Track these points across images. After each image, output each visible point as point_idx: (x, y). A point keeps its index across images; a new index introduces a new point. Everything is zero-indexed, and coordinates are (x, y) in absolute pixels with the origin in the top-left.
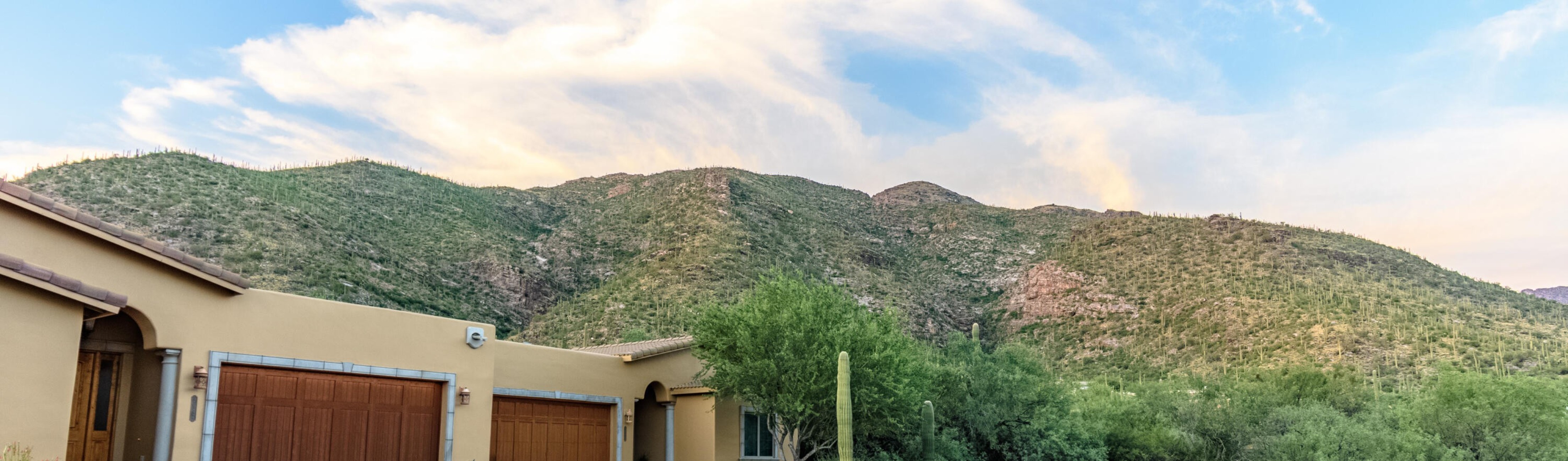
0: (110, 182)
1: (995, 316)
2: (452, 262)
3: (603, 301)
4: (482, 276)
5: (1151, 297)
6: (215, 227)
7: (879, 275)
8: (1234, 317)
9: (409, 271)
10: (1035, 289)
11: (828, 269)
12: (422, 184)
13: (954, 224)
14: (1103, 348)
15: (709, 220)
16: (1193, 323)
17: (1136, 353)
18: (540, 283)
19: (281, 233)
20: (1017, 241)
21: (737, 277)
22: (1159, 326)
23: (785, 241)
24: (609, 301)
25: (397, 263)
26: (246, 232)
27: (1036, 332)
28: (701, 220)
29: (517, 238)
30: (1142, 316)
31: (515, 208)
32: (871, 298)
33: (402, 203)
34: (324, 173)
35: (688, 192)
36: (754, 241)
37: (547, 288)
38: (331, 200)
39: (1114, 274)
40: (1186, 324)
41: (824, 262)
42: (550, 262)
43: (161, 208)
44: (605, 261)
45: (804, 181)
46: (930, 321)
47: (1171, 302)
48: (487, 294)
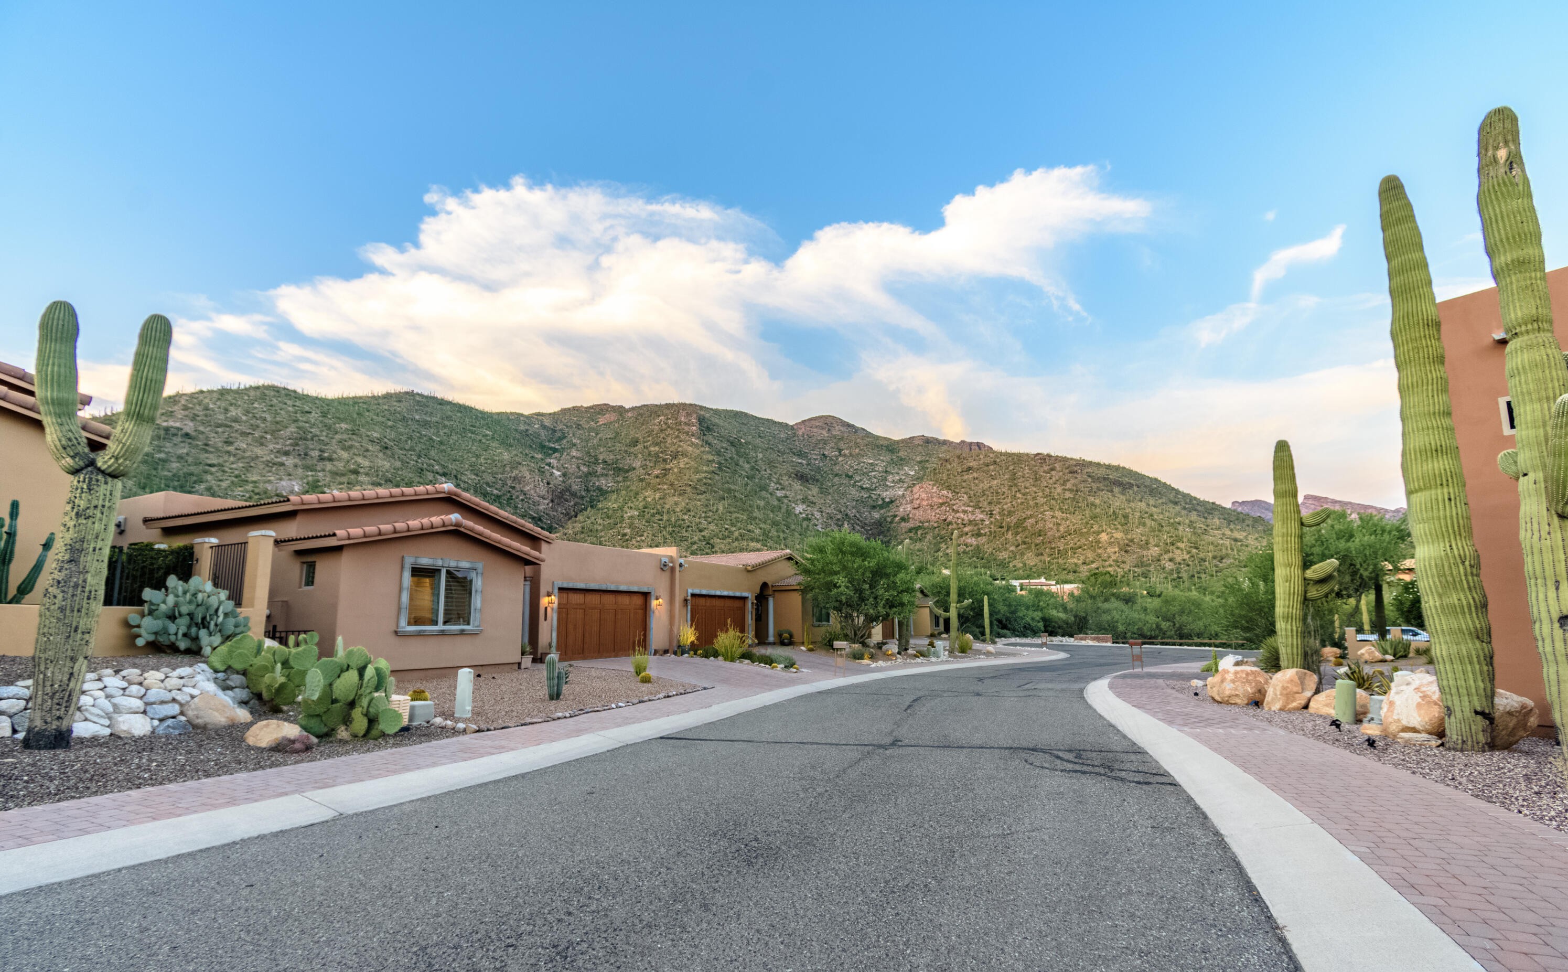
0: (226, 410)
1: (889, 519)
2: (493, 474)
3: (621, 508)
4: (517, 486)
5: (996, 510)
6: (318, 448)
7: (809, 489)
8: (1051, 526)
9: (466, 482)
10: (918, 502)
11: (772, 484)
12: (458, 411)
13: (857, 450)
14: (966, 545)
15: (685, 446)
16: (1025, 529)
17: (988, 548)
18: (562, 492)
19: (368, 454)
20: (901, 465)
21: (715, 492)
22: (1003, 530)
23: (741, 463)
24: (626, 509)
25: (456, 477)
26: (343, 452)
27: (919, 532)
28: (680, 446)
29: (536, 456)
30: (991, 523)
31: (527, 430)
32: (804, 506)
33: (445, 427)
34: (380, 401)
35: (666, 424)
36: (720, 463)
37: (567, 495)
38: (390, 423)
39: (972, 493)
40: (1020, 530)
41: (769, 478)
42: (564, 475)
43: (273, 433)
44: (607, 475)
45: (746, 414)
46: (846, 523)
47: (1010, 513)
48: (522, 500)
